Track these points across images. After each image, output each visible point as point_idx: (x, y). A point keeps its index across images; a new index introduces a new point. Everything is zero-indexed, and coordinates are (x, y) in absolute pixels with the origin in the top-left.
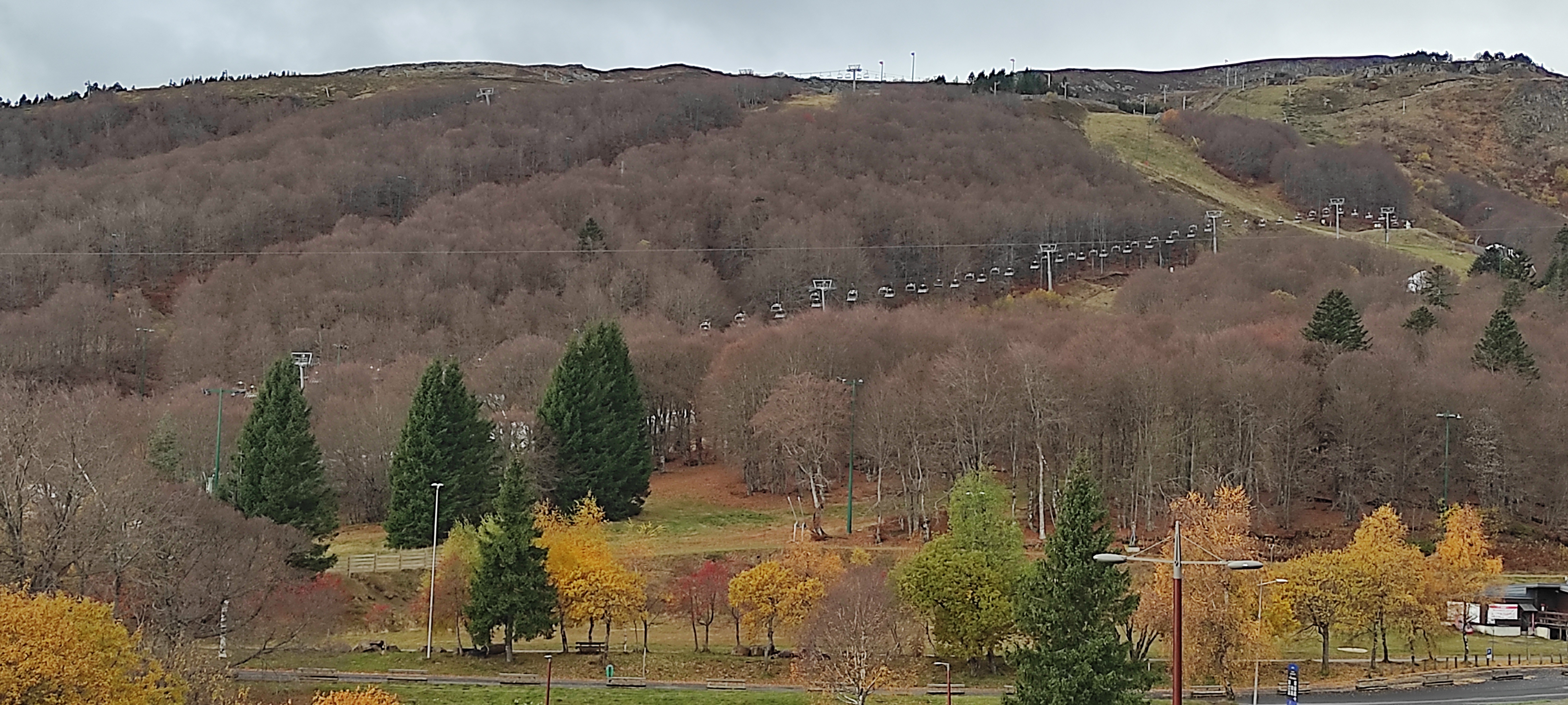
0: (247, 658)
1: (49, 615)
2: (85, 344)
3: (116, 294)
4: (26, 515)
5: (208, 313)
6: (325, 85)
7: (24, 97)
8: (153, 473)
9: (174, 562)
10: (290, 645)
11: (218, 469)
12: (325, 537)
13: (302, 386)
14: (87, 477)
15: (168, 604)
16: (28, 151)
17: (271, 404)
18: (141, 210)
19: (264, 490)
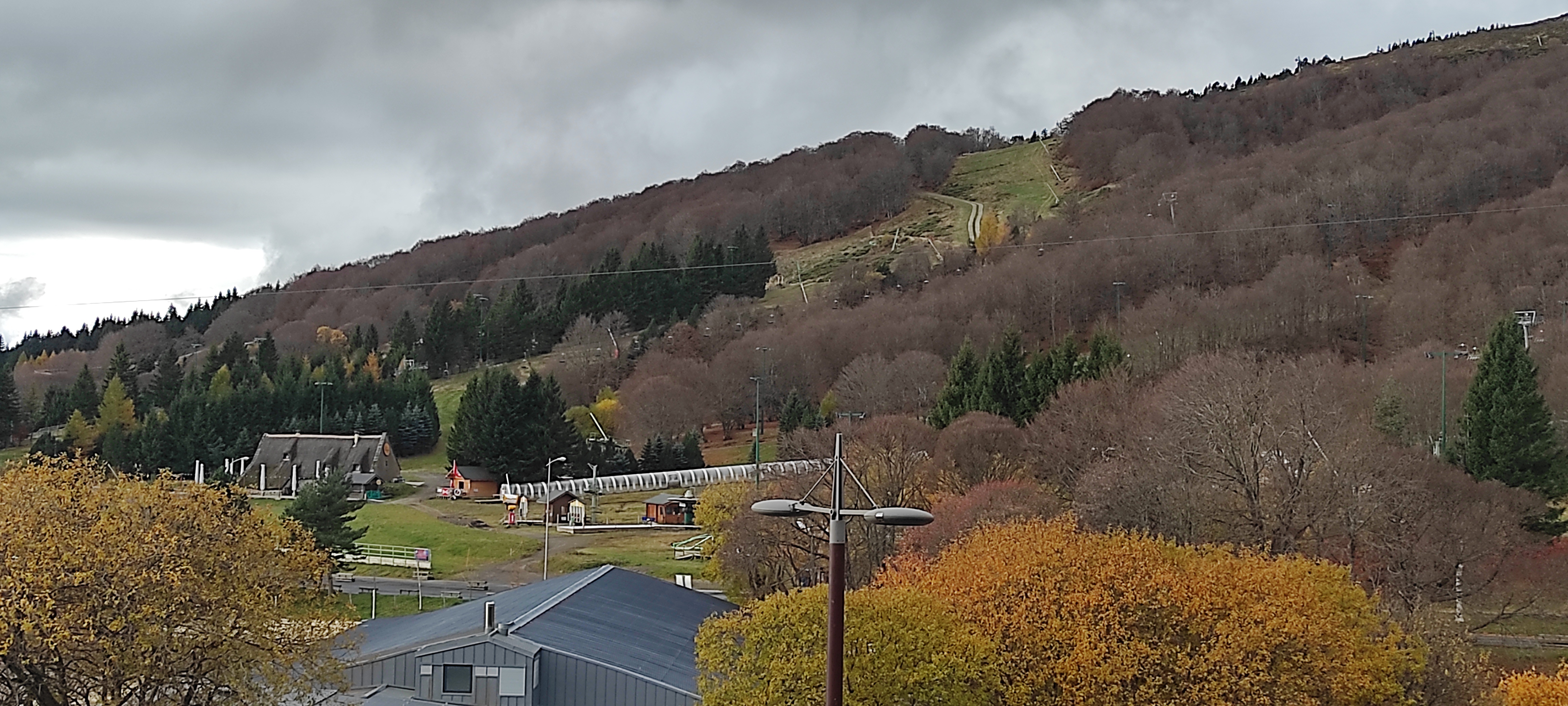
0: (1485, 622)
1: (1291, 576)
2: (1307, 314)
3: (1335, 264)
4: (1261, 481)
5: (1426, 277)
6: (1537, 33)
7: (1239, 79)
8: (1381, 438)
9: (1406, 526)
10: (1528, 611)
11: (1445, 432)
12: (1560, 500)
13: (1527, 346)
14: (1316, 444)
15: (1402, 567)
16: (1245, 130)
17: (1496, 365)
18: (1356, 178)
19: (1493, 452)
